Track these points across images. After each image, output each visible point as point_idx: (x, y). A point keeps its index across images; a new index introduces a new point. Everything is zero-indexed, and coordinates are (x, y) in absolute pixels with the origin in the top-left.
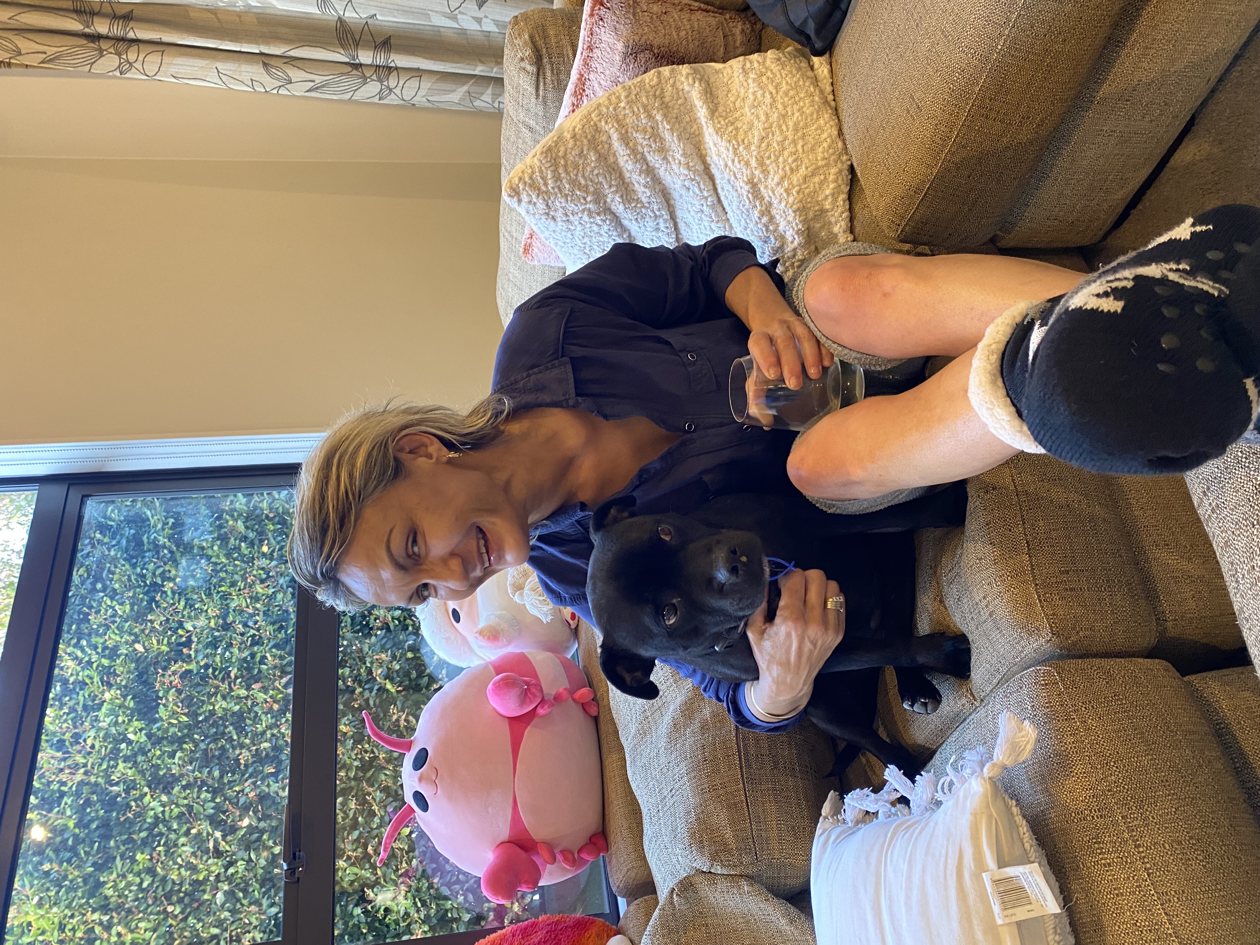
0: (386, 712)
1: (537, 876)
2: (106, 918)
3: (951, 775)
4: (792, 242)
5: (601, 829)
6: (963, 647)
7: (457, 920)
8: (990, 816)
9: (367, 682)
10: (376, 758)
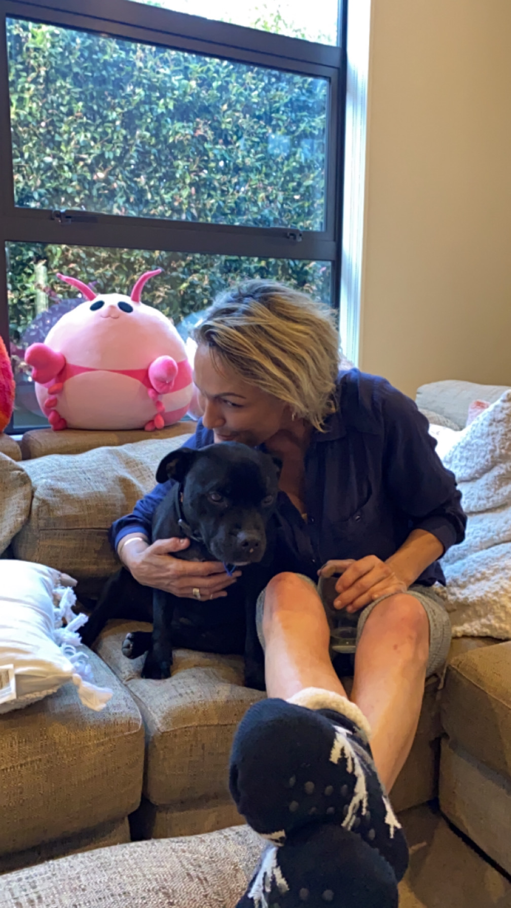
0: (167, 282)
1: (42, 381)
2: (41, 80)
3: (77, 654)
4: (460, 593)
5: (69, 426)
6: (162, 675)
7: (18, 324)
8: (47, 674)
9: (189, 270)
10: (135, 272)
